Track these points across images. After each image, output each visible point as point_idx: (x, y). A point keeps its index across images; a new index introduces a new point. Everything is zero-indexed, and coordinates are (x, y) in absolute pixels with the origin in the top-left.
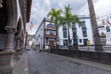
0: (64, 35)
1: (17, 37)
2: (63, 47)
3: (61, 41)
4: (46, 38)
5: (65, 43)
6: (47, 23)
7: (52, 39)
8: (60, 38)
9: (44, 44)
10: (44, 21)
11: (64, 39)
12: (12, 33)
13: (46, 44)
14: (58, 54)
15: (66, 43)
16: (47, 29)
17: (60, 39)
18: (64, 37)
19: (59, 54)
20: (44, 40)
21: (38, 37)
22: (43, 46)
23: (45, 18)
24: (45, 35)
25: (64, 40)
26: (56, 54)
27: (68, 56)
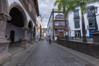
0: (75, 26)
1: (24, 27)
2: (74, 38)
3: (71, 32)
4: (55, 29)
5: (76, 34)
6: (55, 14)
7: (61, 30)
8: (71, 28)
9: (53, 35)
10: (53, 12)
11: (76, 29)
12: (2, 20)
13: (55, 35)
14: (67, 47)
15: (78, 34)
16: (56, 20)
17: (70, 30)
18: (76, 27)
19: (69, 47)
20: (53, 31)
21: (49, 29)
22: (52, 37)
23: (53, 9)
24: (54, 26)
25: (75, 31)
26: (65, 46)
27: (82, 52)
